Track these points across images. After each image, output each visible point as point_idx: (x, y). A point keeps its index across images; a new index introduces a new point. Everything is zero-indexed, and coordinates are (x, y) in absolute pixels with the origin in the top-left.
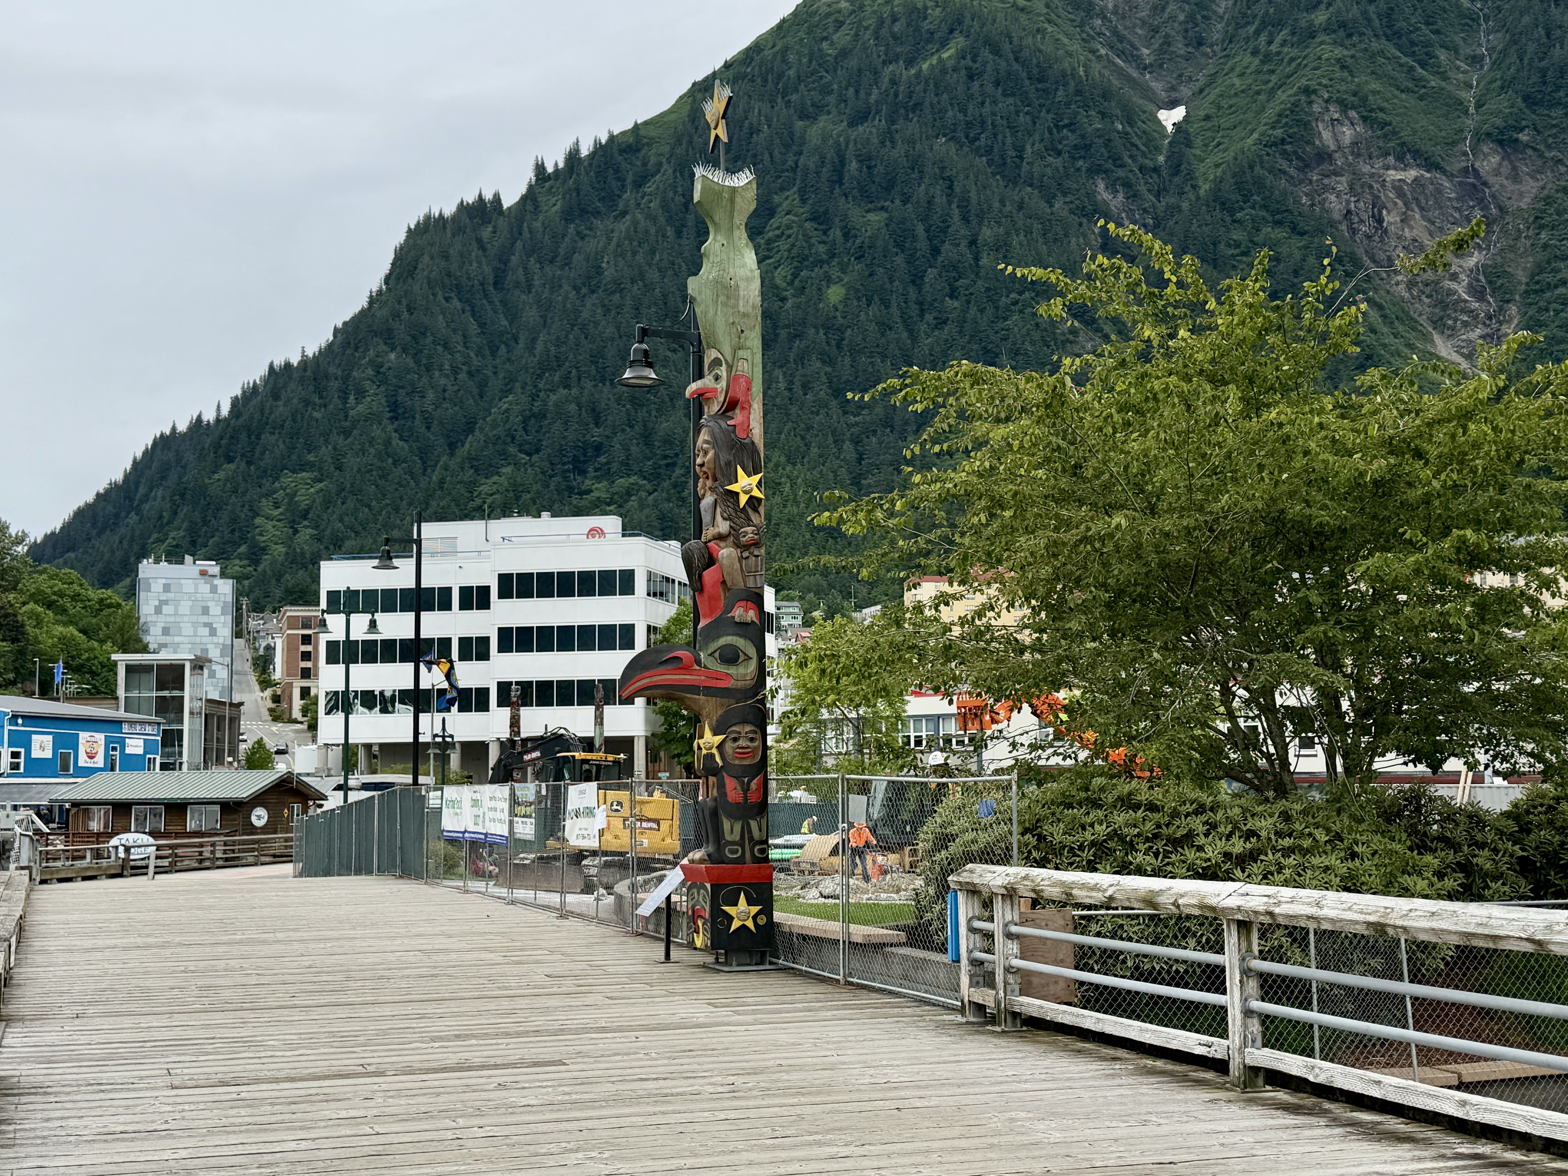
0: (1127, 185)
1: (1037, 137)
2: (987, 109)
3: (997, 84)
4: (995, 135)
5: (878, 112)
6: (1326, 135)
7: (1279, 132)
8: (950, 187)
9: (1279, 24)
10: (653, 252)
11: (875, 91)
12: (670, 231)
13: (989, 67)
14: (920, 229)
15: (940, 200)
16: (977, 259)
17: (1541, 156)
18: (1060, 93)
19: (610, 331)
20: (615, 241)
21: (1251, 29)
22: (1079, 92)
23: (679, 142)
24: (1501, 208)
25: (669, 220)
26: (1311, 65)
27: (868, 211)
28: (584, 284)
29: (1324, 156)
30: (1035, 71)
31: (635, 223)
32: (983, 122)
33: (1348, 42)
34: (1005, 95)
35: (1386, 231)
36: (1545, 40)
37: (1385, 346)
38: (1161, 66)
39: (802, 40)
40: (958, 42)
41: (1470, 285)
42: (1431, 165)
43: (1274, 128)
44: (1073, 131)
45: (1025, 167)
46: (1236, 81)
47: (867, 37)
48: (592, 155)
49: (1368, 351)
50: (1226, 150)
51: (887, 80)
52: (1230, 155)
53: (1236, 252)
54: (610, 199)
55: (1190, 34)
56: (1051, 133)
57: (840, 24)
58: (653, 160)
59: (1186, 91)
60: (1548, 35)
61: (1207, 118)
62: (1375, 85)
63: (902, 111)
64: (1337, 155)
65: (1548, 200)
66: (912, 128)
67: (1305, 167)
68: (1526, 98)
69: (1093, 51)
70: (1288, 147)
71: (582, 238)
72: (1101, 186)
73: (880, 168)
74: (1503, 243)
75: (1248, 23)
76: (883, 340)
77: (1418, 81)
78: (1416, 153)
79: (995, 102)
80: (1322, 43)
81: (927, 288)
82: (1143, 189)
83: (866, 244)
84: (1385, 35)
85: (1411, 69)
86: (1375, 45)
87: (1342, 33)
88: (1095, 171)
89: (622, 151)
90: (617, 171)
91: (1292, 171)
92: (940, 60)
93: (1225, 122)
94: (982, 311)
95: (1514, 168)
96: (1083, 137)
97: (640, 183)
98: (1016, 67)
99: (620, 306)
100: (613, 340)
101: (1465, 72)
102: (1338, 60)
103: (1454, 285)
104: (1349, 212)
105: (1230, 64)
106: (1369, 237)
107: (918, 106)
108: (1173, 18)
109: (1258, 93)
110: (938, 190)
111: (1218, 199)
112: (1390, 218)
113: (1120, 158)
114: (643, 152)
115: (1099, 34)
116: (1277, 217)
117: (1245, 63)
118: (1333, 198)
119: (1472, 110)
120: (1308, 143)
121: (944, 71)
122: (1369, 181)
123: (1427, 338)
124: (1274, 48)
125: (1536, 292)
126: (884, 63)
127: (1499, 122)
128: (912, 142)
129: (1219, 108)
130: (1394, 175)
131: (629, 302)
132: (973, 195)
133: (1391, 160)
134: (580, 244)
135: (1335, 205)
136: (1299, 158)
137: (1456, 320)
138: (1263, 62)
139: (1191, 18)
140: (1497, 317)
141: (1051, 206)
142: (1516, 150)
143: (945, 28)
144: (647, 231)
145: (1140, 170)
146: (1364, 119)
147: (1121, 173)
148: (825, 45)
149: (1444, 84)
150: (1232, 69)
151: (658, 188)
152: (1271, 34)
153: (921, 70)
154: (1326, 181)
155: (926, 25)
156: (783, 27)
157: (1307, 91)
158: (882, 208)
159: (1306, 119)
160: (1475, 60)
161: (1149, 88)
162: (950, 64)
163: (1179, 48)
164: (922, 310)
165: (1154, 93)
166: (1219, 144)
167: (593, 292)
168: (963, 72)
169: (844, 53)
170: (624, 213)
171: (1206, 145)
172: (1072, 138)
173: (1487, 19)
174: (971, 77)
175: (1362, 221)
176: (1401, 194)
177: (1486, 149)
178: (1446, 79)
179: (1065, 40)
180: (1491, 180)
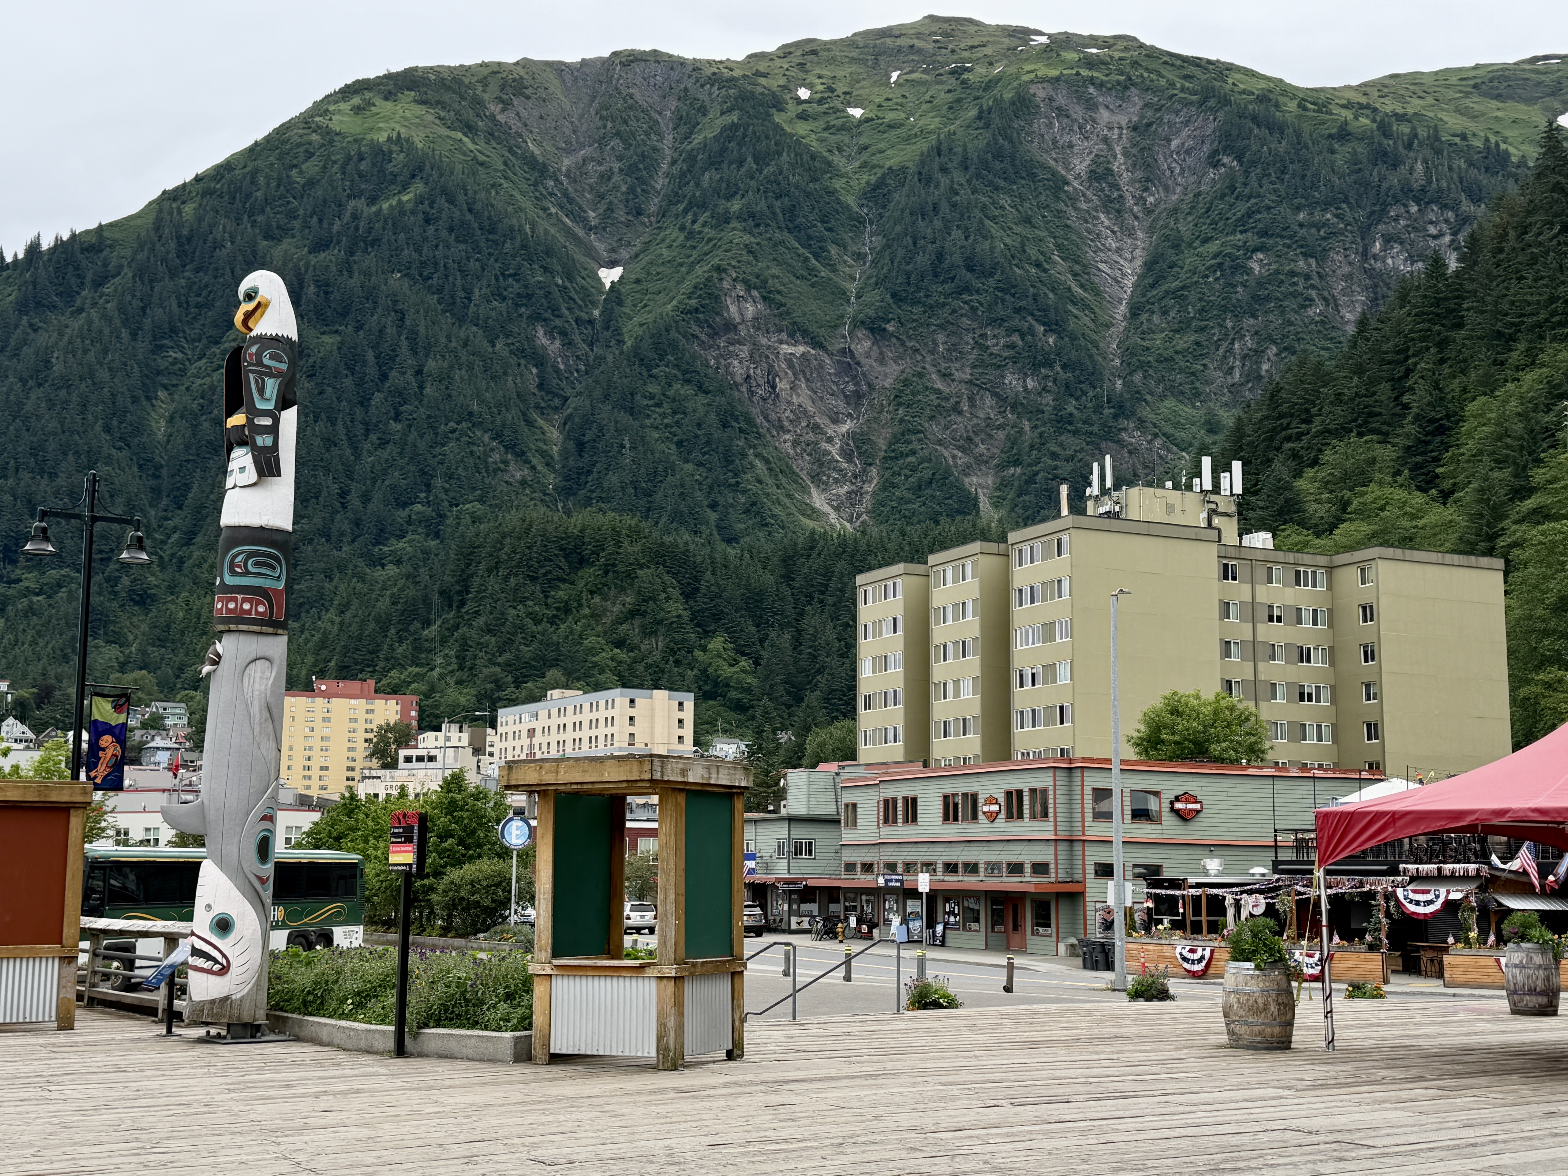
0: (563, 333)
1: (484, 283)
2: (440, 253)
3: (451, 230)
4: (447, 276)
5: (339, 242)
6: (733, 309)
7: (693, 302)
8: (402, 319)
9: (703, 206)
10: (105, 351)
11: (338, 222)
12: (125, 334)
13: (444, 215)
14: (370, 356)
15: (391, 330)
16: (421, 387)
17: (903, 344)
18: (508, 245)
19: (53, 425)
20: (66, 338)
21: (681, 207)
22: (524, 246)
23: (141, 247)
24: (870, 385)
25: (125, 323)
26: (724, 247)
27: (323, 333)
28: (31, 377)
29: (730, 326)
30: (486, 223)
31: (90, 322)
32: (436, 264)
33: (756, 231)
34: (457, 241)
35: (778, 396)
36: (911, 247)
37: (768, 495)
38: (604, 229)
39: (272, 164)
40: (418, 187)
41: (842, 448)
42: (816, 343)
43: (690, 298)
44: (518, 281)
45: (472, 308)
46: (665, 251)
47: (334, 170)
48: (53, 250)
49: (754, 498)
50: (650, 312)
51: (348, 214)
52: (651, 317)
53: (651, 403)
54: (69, 295)
55: (631, 203)
56: (497, 279)
57: (310, 155)
58: (114, 263)
59: (624, 254)
60: (915, 244)
61: (638, 281)
62: (775, 271)
63: (362, 244)
64: (740, 327)
65: (906, 383)
66: (369, 260)
67: (714, 334)
68: (893, 296)
69: (545, 209)
70: (701, 316)
71: (35, 331)
72: (541, 332)
73: (336, 296)
74: (871, 414)
75: (678, 202)
76: (327, 455)
77: (812, 270)
78: (805, 333)
79: (448, 247)
80: (734, 229)
81: (373, 410)
82: (577, 338)
83: (318, 365)
84: (787, 227)
85: (807, 259)
86: (778, 236)
87: (751, 223)
88: (536, 318)
89: (84, 250)
90: (77, 268)
91: (704, 337)
92: (400, 201)
93: (653, 287)
94: (422, 436)
95: (881, 353)
96: (526, 287)
97: (99, 283)
98: (469, 217)
99: (66, 402)
100: (55, 434)
101: (850, 266)
102: (746, 246)
103: (829, 447)
104: (748, 377)
105: (662, 235)
106: (764, 400)
107: (375, 242)
108: (616, 188)
109: (681, 265)
110: (390, 321)
111: (637, 356)
112: (782, 385)
113: (558, 309)
114: (105, 253)
115: (551, 194)
116: (688, 376)
117: (673, 237)
118: (736, 363)
119: (853, 299)
120: (717, 314)
121: (402, 213)
122: (767, 353)
123: (805, 490)
124: (697, 227)
125: (891, 458)
126: (349, 197)
127: (871, 313)
128: (367, 274)
129: (649, 274)
130: (786, 349)
131: (75, 398)
132: (422, 330)
133: (784, 336)
134: (32, 335)
135: (738, 369)
136: (710, 326)
137: (829, 476)
138: (687, 238)
139: (632, 190)
140: (860, 477)
141: (494, 346)
142: (883, 338)
143: (407, 172)
144: (101, 332)
145: (576, 322)
146: (764, 298)
147: (558, 322)
148: (294, 172)
149: (832, 275)
150: (663, 240)
151: (116, 290)
152: (695, 215)
153: (381, 209)
154: (731, 348)
155: (390, 167)
156: (254, 151)
157: (719, 269)
158: (336, 332)
159: (717, 292)
160: (859, 257)
161: (593, 248)
162: (409, 206)
163: (621, 215)
164: (367, 430)
165: (597, 252)
166: (646, 306)
167: (40, 385)
168: (421, 216)
169: (311, 183)
170: (81, 310)
171: (635, 306)
172: (516, 287)
173: (871, 223)
174: (427, 221)
175: (758, 385)
176: (791, 366)
177: (860, 335)
178: (834, 271)
179: (519, 197)
180: (863, 361)
